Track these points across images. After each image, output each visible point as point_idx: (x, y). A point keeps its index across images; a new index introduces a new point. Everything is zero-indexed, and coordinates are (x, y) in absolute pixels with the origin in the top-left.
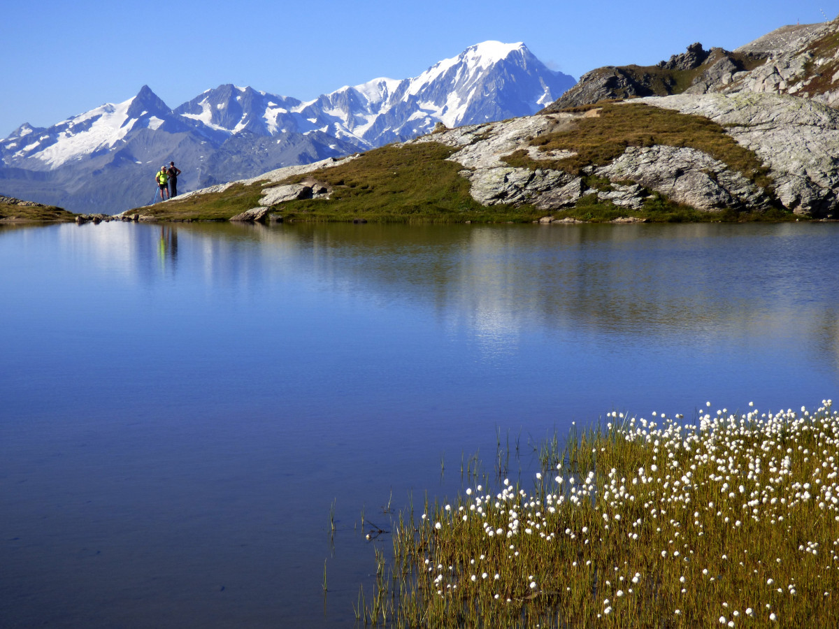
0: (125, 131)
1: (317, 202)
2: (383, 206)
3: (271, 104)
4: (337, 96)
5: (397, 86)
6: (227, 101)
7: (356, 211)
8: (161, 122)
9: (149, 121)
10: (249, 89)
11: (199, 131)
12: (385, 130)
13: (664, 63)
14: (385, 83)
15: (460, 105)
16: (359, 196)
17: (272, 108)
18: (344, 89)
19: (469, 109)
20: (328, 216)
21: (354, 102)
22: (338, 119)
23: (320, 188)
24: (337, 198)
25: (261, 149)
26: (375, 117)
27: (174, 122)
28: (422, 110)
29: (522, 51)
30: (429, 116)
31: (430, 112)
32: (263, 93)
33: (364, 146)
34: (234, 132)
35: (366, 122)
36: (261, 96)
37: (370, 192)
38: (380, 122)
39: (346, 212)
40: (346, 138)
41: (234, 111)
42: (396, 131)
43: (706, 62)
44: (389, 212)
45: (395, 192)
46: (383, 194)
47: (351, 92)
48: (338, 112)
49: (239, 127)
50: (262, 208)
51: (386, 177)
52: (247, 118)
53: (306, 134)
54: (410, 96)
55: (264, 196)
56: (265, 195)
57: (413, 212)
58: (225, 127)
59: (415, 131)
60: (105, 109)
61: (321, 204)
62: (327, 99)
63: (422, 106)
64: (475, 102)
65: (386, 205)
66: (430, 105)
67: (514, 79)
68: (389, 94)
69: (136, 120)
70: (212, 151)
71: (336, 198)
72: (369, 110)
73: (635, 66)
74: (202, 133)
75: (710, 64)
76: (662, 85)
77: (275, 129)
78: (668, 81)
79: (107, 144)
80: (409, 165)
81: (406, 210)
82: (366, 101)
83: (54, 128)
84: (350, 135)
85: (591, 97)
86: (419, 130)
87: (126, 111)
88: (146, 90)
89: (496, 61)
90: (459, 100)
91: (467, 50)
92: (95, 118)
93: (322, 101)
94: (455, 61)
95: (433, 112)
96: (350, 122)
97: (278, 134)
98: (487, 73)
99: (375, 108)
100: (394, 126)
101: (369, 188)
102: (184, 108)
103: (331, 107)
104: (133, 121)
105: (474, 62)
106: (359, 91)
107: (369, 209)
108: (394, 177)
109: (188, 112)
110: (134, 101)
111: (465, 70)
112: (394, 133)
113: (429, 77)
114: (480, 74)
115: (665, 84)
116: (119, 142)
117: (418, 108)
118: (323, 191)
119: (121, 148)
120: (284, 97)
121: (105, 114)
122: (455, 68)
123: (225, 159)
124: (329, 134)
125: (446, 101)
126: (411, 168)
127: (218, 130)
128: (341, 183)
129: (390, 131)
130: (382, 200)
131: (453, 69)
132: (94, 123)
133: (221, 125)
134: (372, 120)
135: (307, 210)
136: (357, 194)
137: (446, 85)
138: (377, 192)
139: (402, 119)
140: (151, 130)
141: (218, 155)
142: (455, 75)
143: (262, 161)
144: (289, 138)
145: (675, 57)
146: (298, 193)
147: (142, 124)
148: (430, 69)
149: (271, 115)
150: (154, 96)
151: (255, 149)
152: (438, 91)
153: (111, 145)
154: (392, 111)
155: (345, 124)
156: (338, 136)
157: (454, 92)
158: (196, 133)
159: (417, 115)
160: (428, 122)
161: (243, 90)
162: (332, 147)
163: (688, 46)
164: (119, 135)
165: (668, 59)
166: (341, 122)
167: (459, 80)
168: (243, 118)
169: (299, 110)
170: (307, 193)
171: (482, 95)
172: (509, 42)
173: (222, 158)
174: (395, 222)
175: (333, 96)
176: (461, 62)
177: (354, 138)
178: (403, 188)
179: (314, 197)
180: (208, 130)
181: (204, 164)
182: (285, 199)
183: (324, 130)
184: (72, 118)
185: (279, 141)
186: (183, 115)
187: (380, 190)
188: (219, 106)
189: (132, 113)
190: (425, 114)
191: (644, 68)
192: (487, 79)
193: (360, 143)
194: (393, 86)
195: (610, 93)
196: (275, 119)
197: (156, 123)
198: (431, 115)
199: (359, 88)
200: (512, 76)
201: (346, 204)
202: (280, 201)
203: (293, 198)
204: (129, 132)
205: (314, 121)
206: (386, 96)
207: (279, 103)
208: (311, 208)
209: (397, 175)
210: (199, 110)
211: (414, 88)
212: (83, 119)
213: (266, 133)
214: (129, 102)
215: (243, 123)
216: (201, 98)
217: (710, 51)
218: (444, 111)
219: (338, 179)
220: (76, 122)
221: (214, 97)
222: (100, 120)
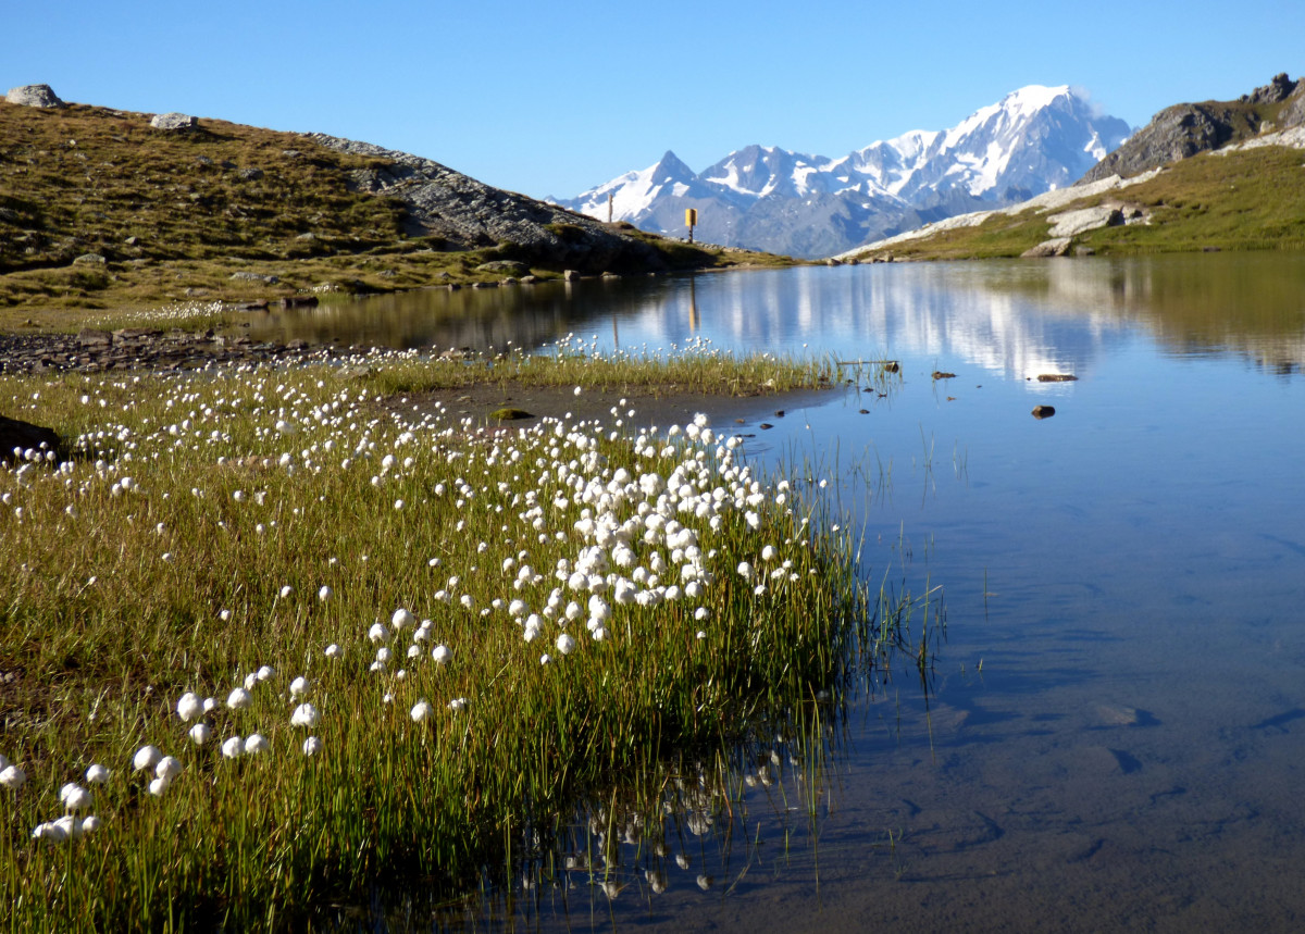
0: (649, 200)
1: (1135, 229)
2: (1231, 229)
3: (799, 163)
4: (869, 153)
5: (934, 138)
6: (754, 163)
7: (1194, 238)
8: (686, 188)
9: (673, 188)
10: (777, 150)
11: (727, 196)
12: (922, 185)
13: (1245, 97)
14: (920, 136)
15: (1001, 155)
16: (1191, 218)
17: (801, 167)
18: (876, 144)
19: (1011, 159)
20: (1159, 246)
21: (887, 158)
22: (869, 177)
23: (1133, 210)
24: (1162, 223)
25: (790, 211)
26: (910, 172)
27: (699, 188)
28: (961, 163)
29: (1068, 95)
30: (968, 169)
31: (969, 164)
32: (791, 153)
33: (899, 203)
34: (762, 195)
35: (899, 178)
36: (790, 156)
37: (1204, 212)
38: (916, 177)
39: (1180, 239)
40: (880, 196)
41: (761, 173)
42: (933, 186)
43: (1294, 93)
44: (1243, 236)
45: (1240, 211)
46: (1224, 214)
47: (884, 148)
48: (872, 169)
49: (767, 189)
50: (1062, 240)
51: (1221, 192)
52: (775, 179)
53: (837, 193)
54: (948, 149)
55: (1054, 225)
56: (1056, 224)
57: (1280, 235)
58: (752, 190)
59: (953, 185)
60: (629, 177)
61: (1142, 231)
62: (858, 155)
63: (961, 158)
64: (1018, 152)
65: (1237, 227)
66: (969, 157)
67: (1059, 126)
68: (925, 148)
69: (660, 187)
70: (740, 216)
71: (1160, 223)
72: (903, 165)
73: (1214, 102)
74: (729, 197)
75: (1298, 96)
76: (1245, 121)
77: (805, 190)
78: (1251, 117)
79: (632, 214)
80: (1248, 175)
81: (1270, 232)
82: (900, 156)
83: (577, 199)
84: (884, 193)
85: (1165, 137)
86: (958, 184)
87: (650, 177)
88: (670, 155)
89: (1039, 108)
90: (1001, 150)
91: (1008, 97)
92: (619, 187)
93: (854, 158)
94: (995, 108)
95: (971, 164)
96: (883, 179)
97: (808, 195)
98: (1030, 121)
99: (910, 163)
100: (930, 182)
101: (1201, 209)
102: (709, 172)
103: (863, 164)
104: (657, 188)
105: (1016, 109)
106: (893, 146)
107: (1212, 235)
108: (1233, 191)
109: (714, 176)
110: (658, 168)
111: (1006, 118)
112: (931, 189)
113: (967, 127)
114: (1023, 122)
115: (1248, 120)
116: (643, 211)
117: (956, 160)
118: (1137, 214)
119: (645, 217)
120: (813, 156)
121: (628, 182)
122: (995, 116)
123: (754, 223)
124: (863, 194)
125: (986, 152)
126: (1254, 179)
127: (745, 195)
128: (1159, 203)
129: (927, 187)
130: (1229, 222)
131: (993, 119)
132: (618, 193)
133: (748, 189)
134: (906, 175)
135: (1126, 240)
136: (1188, 216)
137: (985, 134)
138: (1215, 211)
139: (939, 172)
140: (676, 197)
141: (746, 220)
142: (995, 124)
143: (792, 225)
144: (820, 199)
145: (1257, 90)
146: (1107, 218)
147: (667, 191)
148: (968, 118)
149: (800, 176)
150: (678, 161)
151: (784, 212)
152: (978, 142)
153: (635, 215)
154: (928, 166)
155: (879, 181)
156: (871, 194)
157: (995, 143)
158: (722, 198)
159: (955, 168)
160: (967, 175)
161: (770, 150)
162: (865, 206)
163: (1273, 76)
164: (644, 204)
165: (1250, 93)
166: (874, 179)
167: (1000, 130)
168: (771, 179)
169: (829, 168)
170: (1117, 218)
171: (1025, 144)
172: (1053, 86)
173: (750, 223)
174: (1259, 248)
175: (865, 153)
176: (1002, 110)
177: (888, 196)
178: (1250, 205)
179: (1127, 223)
180: (734, 194)
181: (731, 230)
182: (1090, 227)
183: (857, 188)
184: (596, 188)
185: (809, 203)
186: (708, 180)
187: (1217, 209)
188: (746, 169)
189: (656, 180)
190: (964, 167)
191: (1223, 103)
192: (1030, 127)
193: (895, 201)
194: (928, 138)
195: (1186, 132)
196: (804, 180)
197: (680, 189)
198: (971, 168)
199: (892, 143)
200: (1058, 122)
201: (1177, 229)
202: (1083, 229)
203: (1100, 224)
204: (654, 200)
205: (845, 179)
206: (921, 149)
207: (809, 162)
208: (1130, 237)
209: (1236, 190)
210: (724, 173)
211: (951, 140)
212: (606, 188)
213: (794, 194)
214: (652, 169)
215: (771, 185)
216: (726, 161)
217: (1298, 82)
218: (985, 163)
219: (1153, 198)
220: (600, 192)
221: (740, 159)
222: (623, 188)
